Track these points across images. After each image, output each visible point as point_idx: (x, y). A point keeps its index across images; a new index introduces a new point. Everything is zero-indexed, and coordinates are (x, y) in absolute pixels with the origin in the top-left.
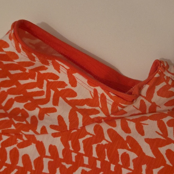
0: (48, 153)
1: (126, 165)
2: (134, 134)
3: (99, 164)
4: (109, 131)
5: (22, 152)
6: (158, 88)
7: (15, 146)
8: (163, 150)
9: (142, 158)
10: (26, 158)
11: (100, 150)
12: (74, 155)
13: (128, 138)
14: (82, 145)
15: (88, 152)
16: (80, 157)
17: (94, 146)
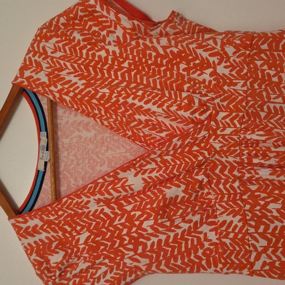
0: (111, 54)
1: (150, 59)
2: (155, 44)
3: (137, 59)
4: (143, 44)
5: (98, 54)
6: (170, 25)
7: (94, 51)
8: (168, 51)
9: (158, 55)
10: (100, 57)
11: (138, 52)
12: (124, 54)
13: (152, 46)
14: (129, 50)
15: (132, 53)
16: (127, 56)
17: (135, 50)
